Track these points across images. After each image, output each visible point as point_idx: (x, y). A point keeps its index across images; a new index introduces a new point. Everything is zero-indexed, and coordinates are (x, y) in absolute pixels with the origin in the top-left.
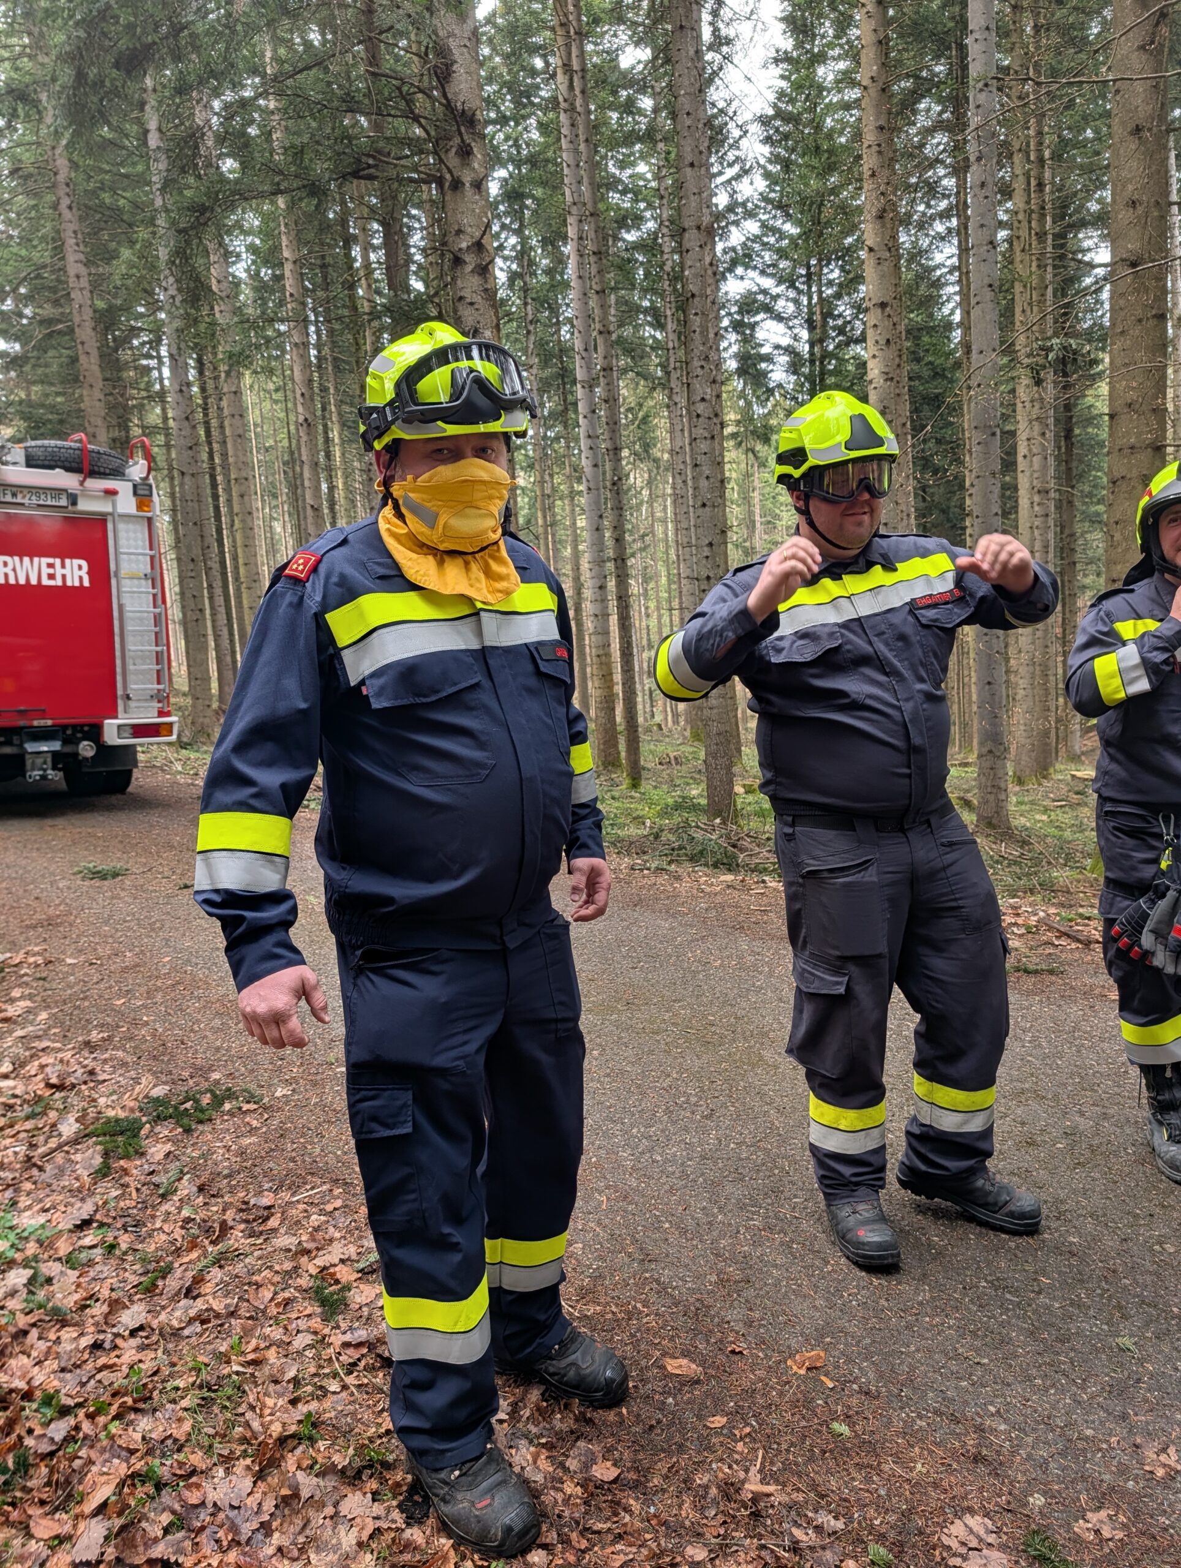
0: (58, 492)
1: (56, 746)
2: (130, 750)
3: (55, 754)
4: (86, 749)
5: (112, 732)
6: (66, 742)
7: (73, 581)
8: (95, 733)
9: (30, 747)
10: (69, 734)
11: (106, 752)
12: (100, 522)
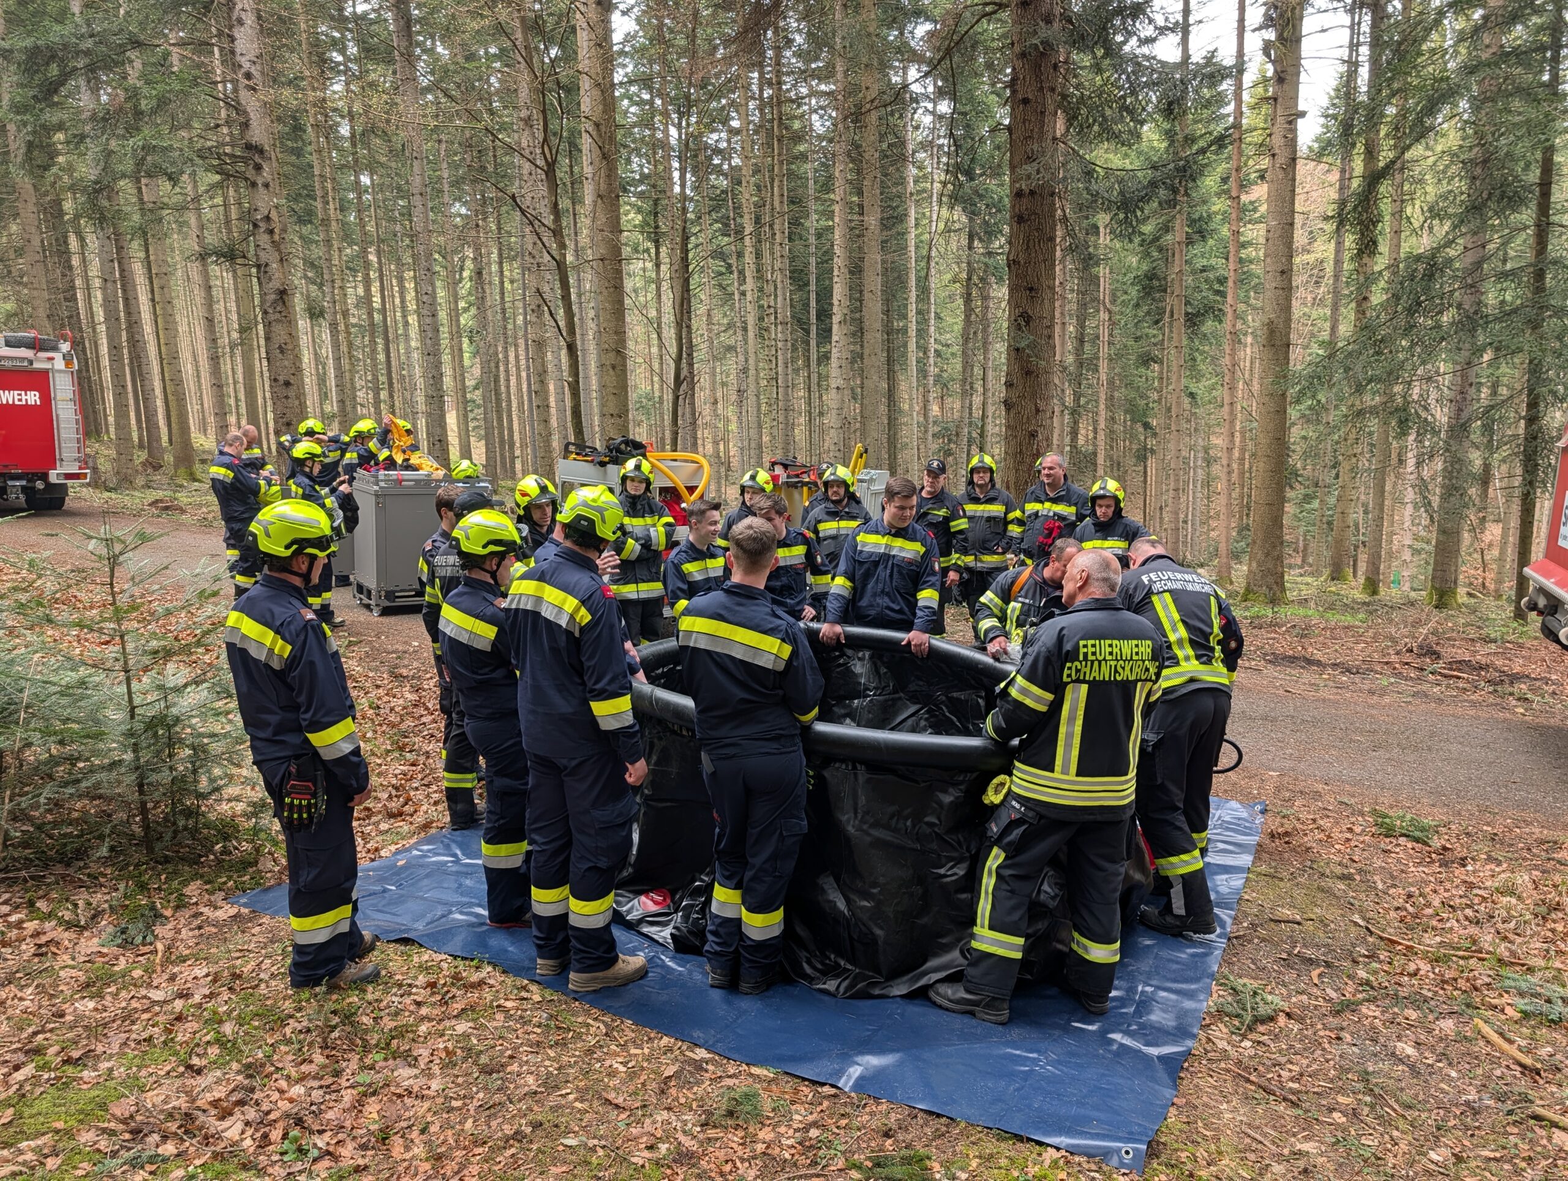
0: (23, 359)
1: (24, 483)
2: (64, 487)
3: (23, 487)
4: (40, 485)
5: (53, 477)
6: (28, 481)
7: (31, 402)
8: (44, 477)
9: (10, 483)
10: (31, 477)
11: (50, 486)
12: (45, 373)
